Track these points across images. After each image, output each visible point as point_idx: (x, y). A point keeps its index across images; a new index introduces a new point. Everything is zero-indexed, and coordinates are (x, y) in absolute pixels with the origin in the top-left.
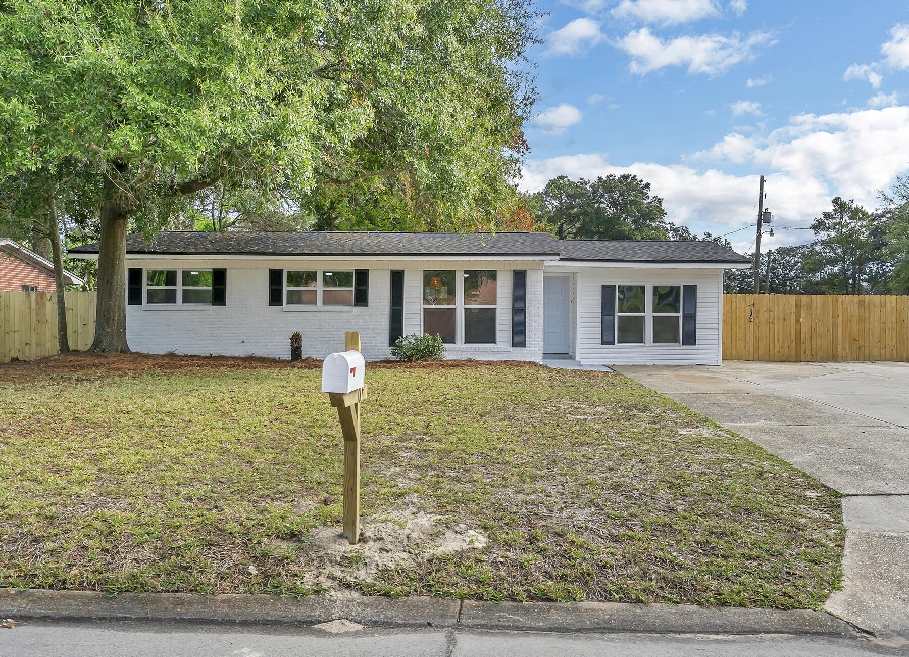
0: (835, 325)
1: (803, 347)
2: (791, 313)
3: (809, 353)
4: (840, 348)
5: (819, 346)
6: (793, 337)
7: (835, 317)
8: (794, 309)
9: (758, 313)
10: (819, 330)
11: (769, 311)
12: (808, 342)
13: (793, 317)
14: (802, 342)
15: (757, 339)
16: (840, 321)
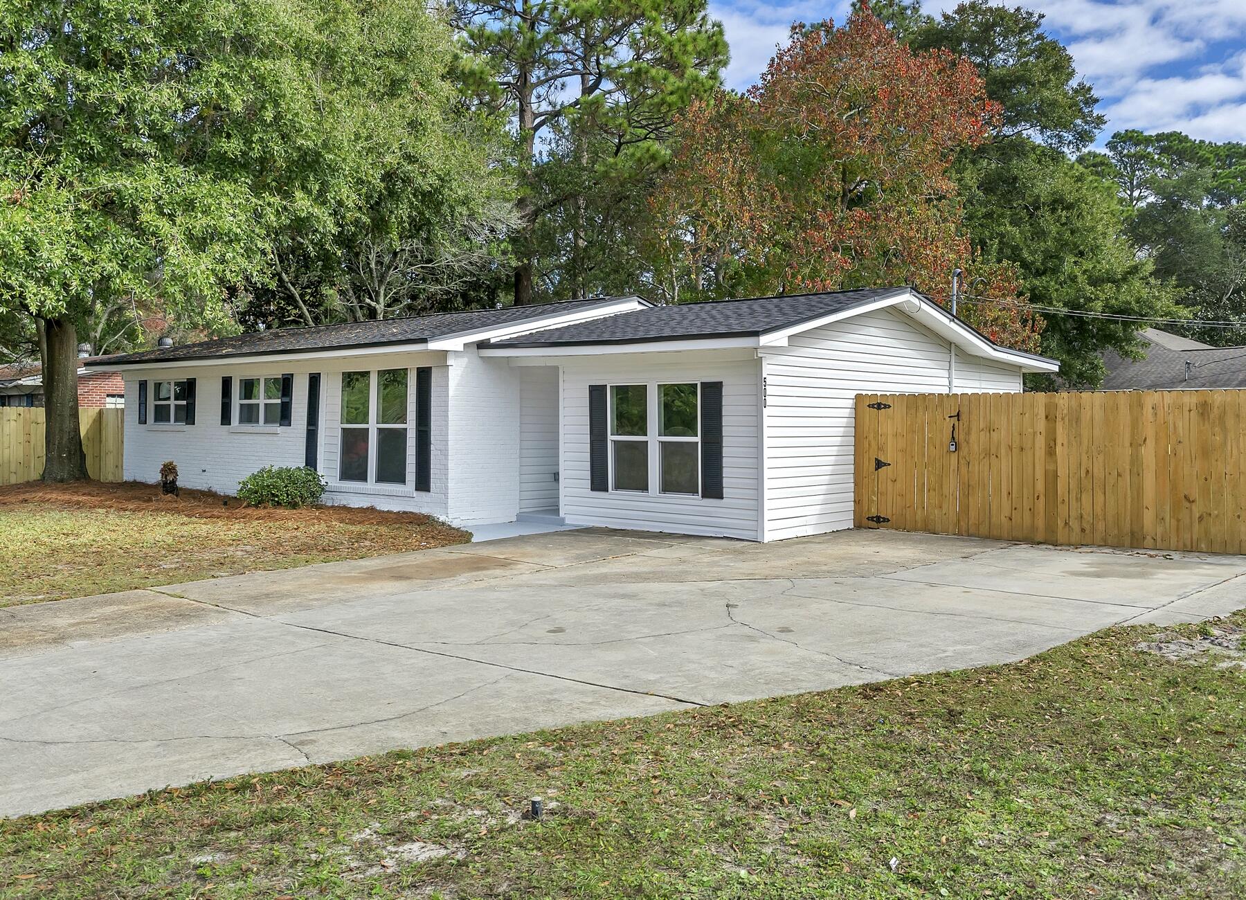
0: (1136, 461)
1: (1062, 510)
2: (1035, 433)
3: (1075, 524)
4: (1148, 517)
5: (1098, 509)
6: (1040, 486)
7: (1136, 444)
8: (1041, 425)
9: (968, 433)
10: (1098, 471)
11: (990, 429)
12: (1073, 502)
13: (1041, 442)
14: (1060, 500)
15: (967, 489)
16: (1148, 453)
